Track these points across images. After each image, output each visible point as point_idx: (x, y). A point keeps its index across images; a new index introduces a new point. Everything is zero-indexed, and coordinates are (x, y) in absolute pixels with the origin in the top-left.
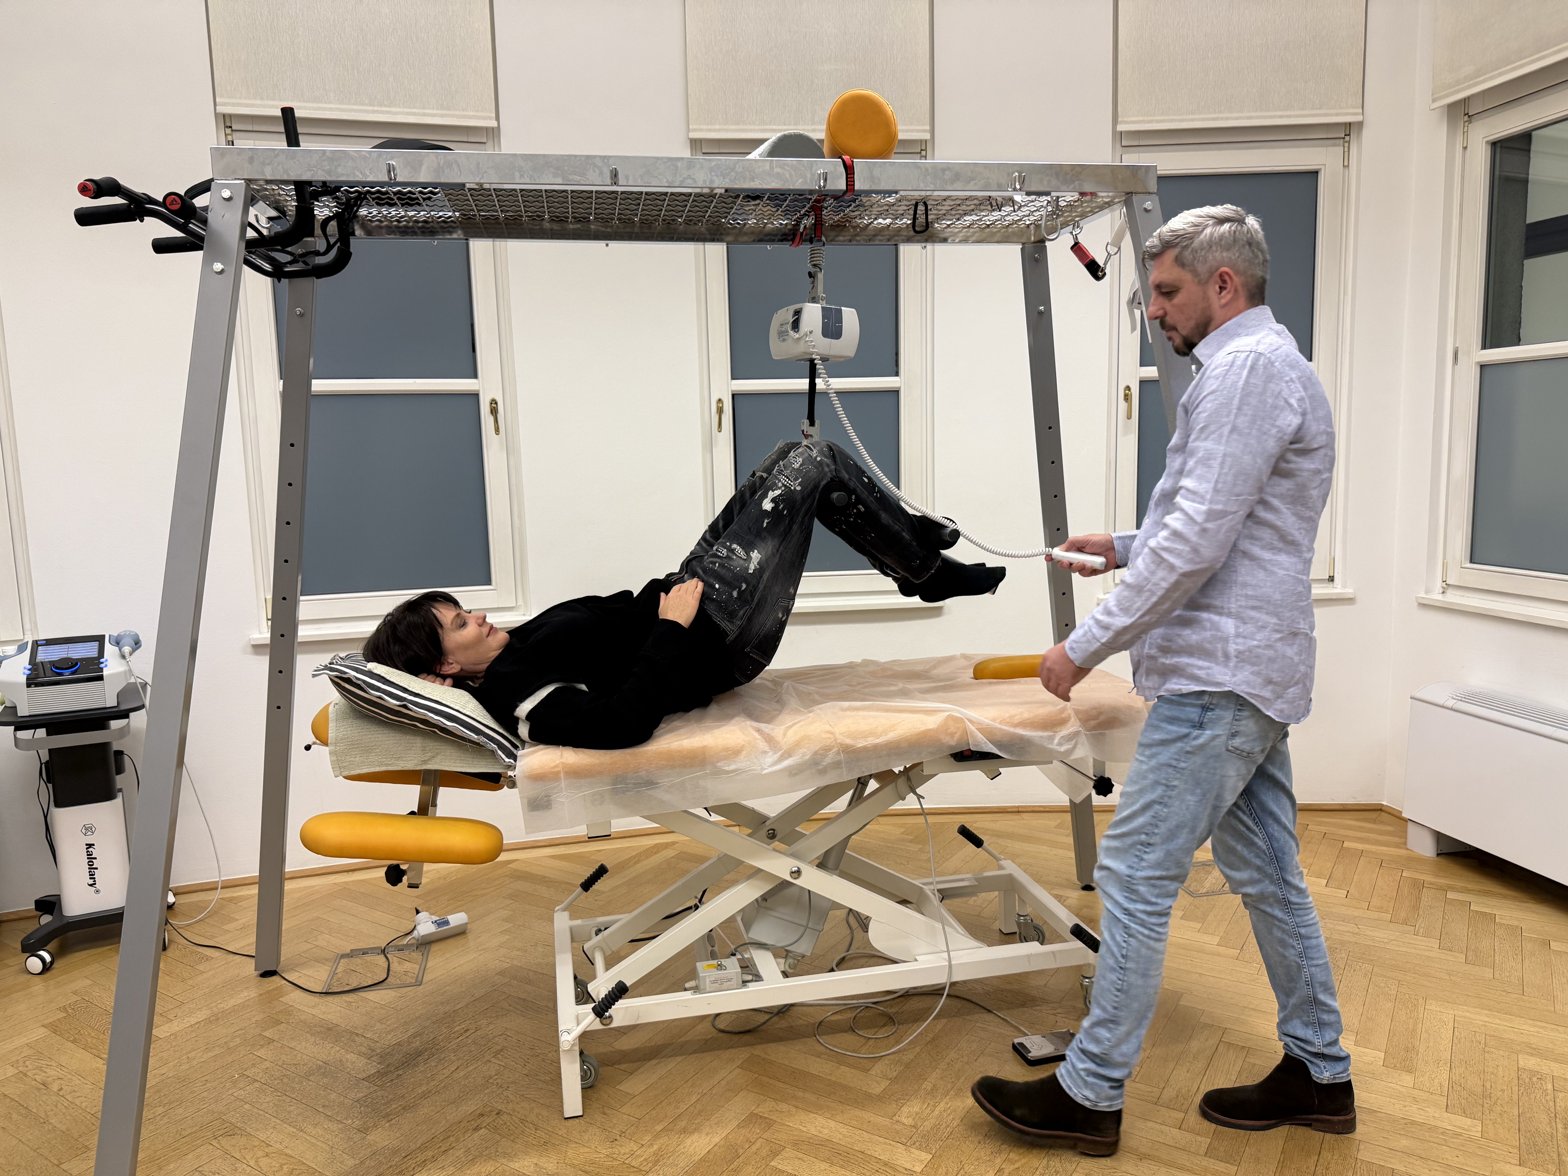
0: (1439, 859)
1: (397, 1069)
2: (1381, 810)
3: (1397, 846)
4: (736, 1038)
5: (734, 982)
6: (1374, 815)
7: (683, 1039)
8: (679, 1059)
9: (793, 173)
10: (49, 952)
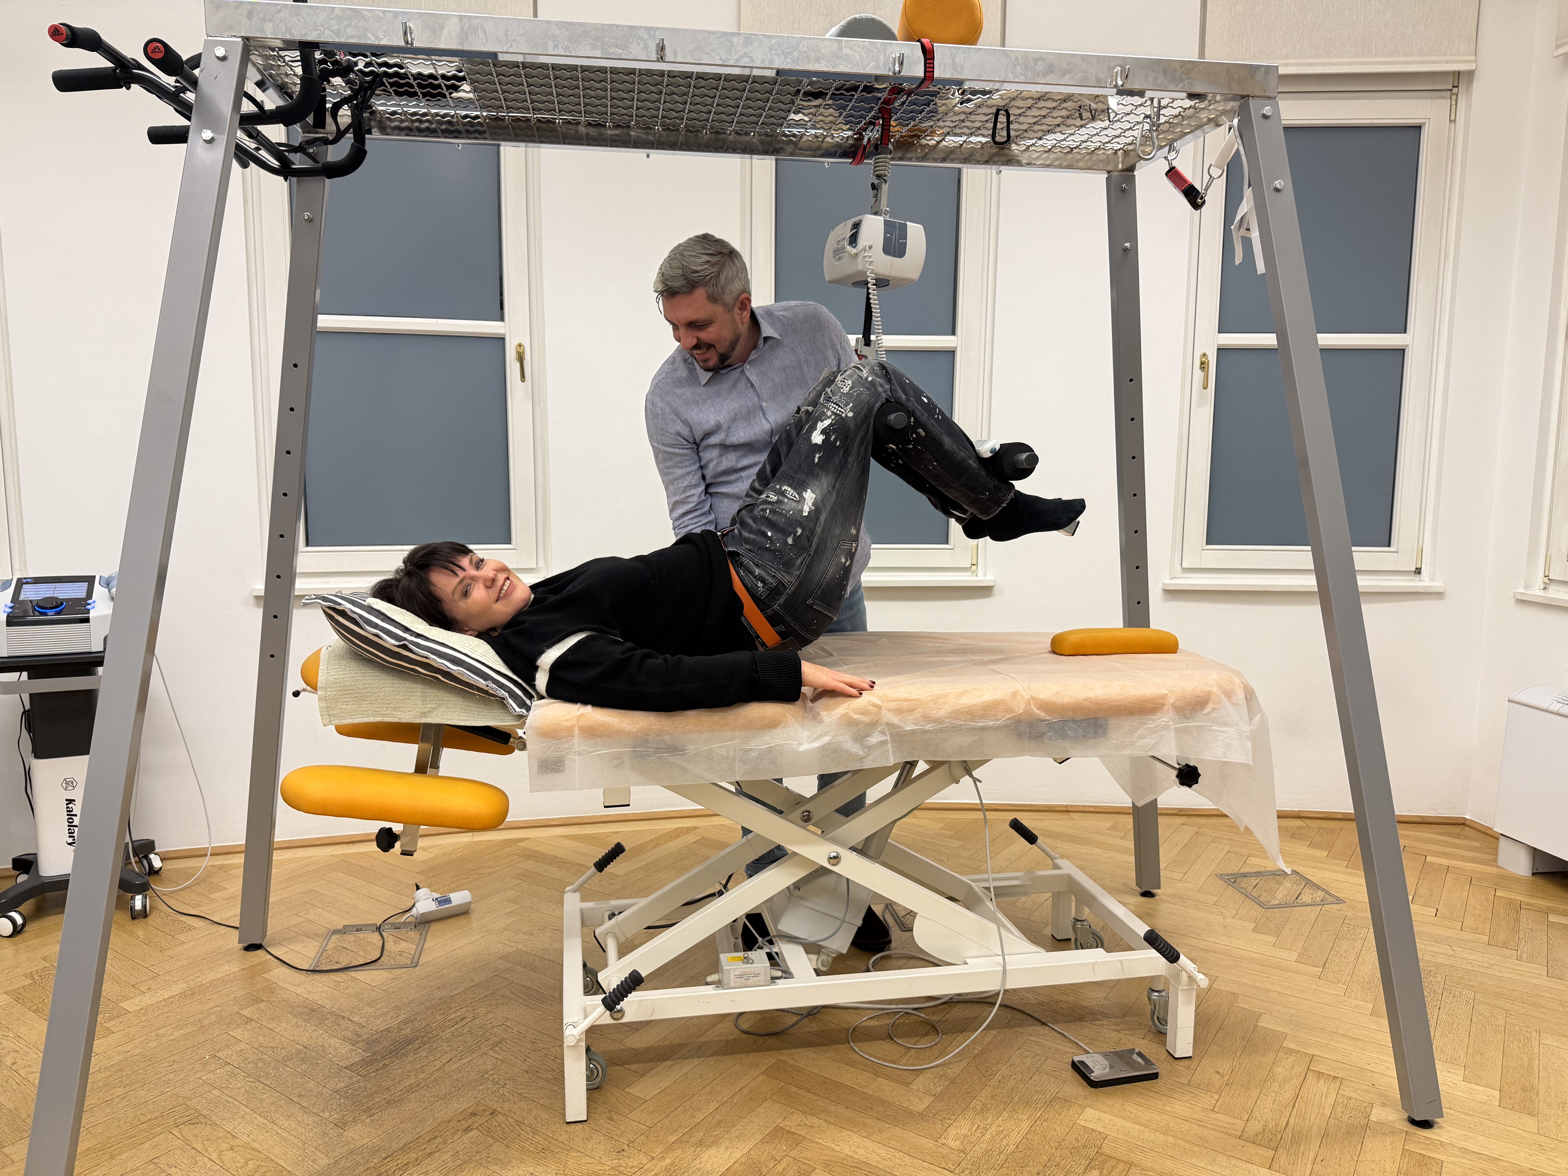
0: (1534, 879)
1: (384, 1057)
2: (1464, 824)
3: (1486, 863)
4: (760, 1040)
5: (761, 978)
6: (1457, 829)
7: (702, 1039)
8: (696, 1061)
9: (864, 55)
10: (20, 914)
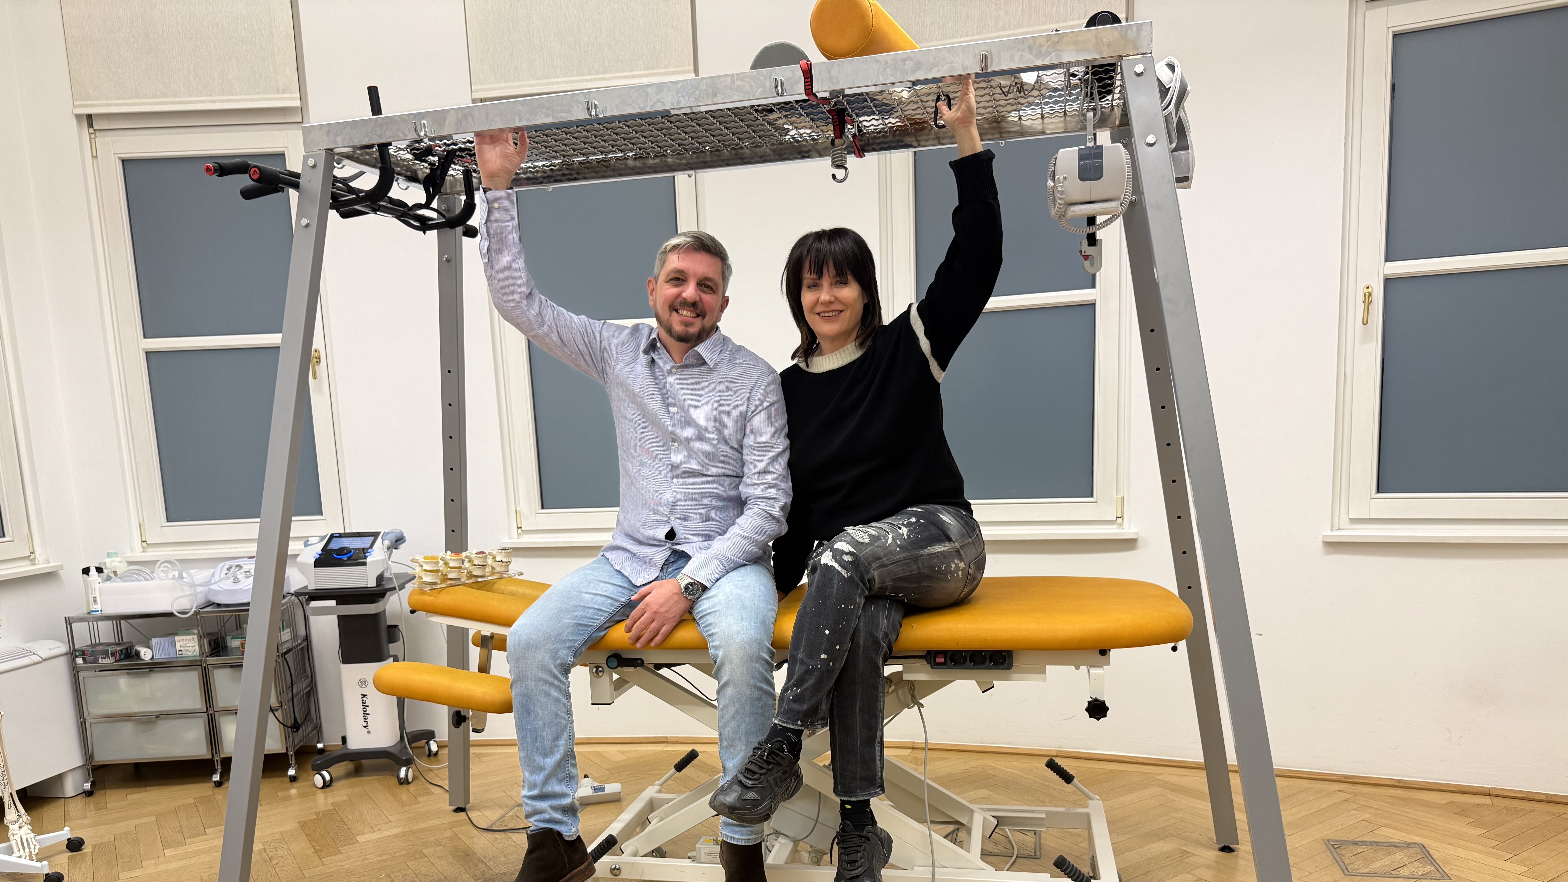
9: (753, 83)
10: (329, 773)
